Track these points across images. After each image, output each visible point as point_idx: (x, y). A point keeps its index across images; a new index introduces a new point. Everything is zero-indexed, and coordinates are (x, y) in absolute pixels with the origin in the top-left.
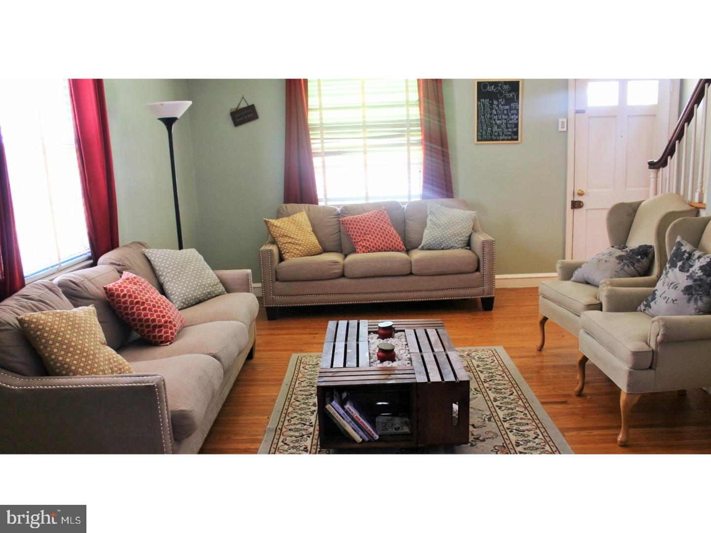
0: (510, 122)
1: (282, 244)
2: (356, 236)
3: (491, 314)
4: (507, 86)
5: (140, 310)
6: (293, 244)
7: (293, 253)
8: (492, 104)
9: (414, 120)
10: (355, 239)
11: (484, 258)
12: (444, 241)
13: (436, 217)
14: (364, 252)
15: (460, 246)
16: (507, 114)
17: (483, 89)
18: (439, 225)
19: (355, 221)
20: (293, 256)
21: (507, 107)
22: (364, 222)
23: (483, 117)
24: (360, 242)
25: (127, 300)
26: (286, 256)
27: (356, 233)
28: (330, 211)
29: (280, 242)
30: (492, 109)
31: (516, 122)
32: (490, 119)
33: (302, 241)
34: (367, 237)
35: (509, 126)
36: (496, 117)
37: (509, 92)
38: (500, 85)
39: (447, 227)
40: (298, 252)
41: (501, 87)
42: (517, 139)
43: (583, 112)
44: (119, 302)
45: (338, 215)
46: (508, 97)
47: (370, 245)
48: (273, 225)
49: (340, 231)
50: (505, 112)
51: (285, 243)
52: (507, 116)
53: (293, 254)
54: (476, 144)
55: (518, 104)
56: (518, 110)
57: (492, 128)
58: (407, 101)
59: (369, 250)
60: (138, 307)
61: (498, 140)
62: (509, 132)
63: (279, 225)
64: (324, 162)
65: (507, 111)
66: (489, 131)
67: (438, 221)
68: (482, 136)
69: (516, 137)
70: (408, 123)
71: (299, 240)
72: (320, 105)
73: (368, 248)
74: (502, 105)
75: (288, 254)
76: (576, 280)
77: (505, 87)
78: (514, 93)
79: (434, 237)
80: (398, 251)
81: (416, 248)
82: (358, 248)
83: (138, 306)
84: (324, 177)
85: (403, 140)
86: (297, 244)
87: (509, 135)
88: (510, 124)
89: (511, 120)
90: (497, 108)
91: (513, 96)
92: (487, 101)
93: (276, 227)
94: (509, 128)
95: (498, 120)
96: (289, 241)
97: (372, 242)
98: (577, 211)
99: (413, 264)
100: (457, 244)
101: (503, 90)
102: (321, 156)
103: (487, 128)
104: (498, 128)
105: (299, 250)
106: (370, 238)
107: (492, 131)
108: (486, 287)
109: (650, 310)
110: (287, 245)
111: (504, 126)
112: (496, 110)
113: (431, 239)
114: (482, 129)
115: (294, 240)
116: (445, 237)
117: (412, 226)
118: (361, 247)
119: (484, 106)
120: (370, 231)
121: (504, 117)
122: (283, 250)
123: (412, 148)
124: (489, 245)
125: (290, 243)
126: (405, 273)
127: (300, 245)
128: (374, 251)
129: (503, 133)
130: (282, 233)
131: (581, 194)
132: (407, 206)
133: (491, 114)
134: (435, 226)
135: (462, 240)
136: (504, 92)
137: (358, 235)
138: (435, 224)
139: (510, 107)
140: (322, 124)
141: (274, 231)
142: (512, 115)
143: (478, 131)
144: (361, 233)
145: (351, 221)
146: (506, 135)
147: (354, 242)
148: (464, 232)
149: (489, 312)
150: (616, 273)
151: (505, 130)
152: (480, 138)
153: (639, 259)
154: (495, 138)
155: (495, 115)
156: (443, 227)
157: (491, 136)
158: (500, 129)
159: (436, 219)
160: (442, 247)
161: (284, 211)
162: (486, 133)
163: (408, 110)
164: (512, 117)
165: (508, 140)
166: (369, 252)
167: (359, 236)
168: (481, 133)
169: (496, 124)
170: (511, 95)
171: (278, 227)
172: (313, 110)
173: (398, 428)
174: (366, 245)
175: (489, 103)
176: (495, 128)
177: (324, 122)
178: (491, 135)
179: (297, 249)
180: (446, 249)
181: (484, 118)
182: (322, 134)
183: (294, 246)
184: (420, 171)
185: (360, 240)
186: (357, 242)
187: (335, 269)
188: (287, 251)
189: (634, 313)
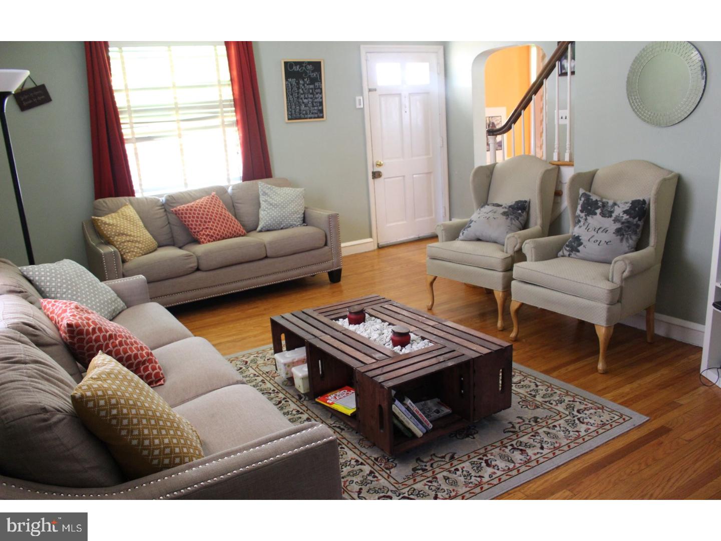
0: (316, 100)
1: (120, 244)
2: (196, 225)
3: (340, 286)
4: (311, 66)
5: (116, 346)
6: (132, 242)
7: (134, 251)
8: (298, 84)
9: (226, 101)
10: (195, 229)
11: (331, 232)
12: (283, 220)
13: (271, 198)
14: (209, 241)
15: (299, 223)
16: (312, 93)
17: (289, 69)
18: (276, 204)
19: (191, 210)
20: (135, 256)
21: (312, 86)
22: (201, 210)
23: (291, 97)
24: (202, 231)
25: (99, 336)
26: (128, 257)
27: (195, 222)
28: (153, 202)
29: (117, 242)
30: (298, 88)
31: (321, 100)
32: (298, 98)
33: (140, 237)
34: (209, 225)
35: (315, 105)
36: (303, 95)
37: (313, 72)
38: (304, 65)
39: (284, 206)
40: (139, 250)
41: (306, 67)
42: (322, 117)
43: (375, 90)
44: (90, 341)
45: (163, 205)
46: (312, 77)
47: (214, 233)
48: (105, 223)
49: (169, 223)
50: (311, 91)
51: (123, 242)
52: (312, 95)
53: (134, 253)
54: (287, 123)
55: (321, 83)
56: (321, 89)
57: (300, 107)
58: (219, 82)
59: (214, 238)
60: (113, 342)
61: (306, 118)
62: (314, 110)
63: (111, 222)
64: (136, 149)
65: (312, 91)
66: (298, 110)
67: (273, 201)
68: (291, 115)
69: (322, 115)
70: (222, 104)
71: (137, 237)
72: (126, 86)
73: (212, 236)
74: (307, 84)
75: (129, 254)
76: (466, 239)
77: (310, 67)
78: (316, 73)
79: (273, 217)
80: (240, 236)
81: (255, 229)
82: (201, 238)
83: (111, 341)
84: (138, 165)
85: (217, 121)
86: (136, 241)
87: (316, 113)
88: (316, 102)
89: (316, 98)
90: (303, 87)
91: (317, 75)
92: (293, 81)
93: (109, 224)
94: (315, 106)
95: (305, 98)
96: (128, 239)
97: (216, 230)
98: (378, 181)
99: (268, 247)
100: (296, 222)
101: (307, 70)
102: (133, 143)
103: (296, 107)
104: (305, 106)
105: (139, 248)
106: (213, 226)
107: (300, 110)
108: (335, 260)
109: (578, 254)
110: (126, 244)
111: (310, 105)
112: (303, 89)
113: (270, 220)
114: (291, 108)
115: (132, 238)
116: (284, 216)
117: (245, 209)
118: (205, 237)
119: (291, 85)
120: (210, 219)
121: (310, 96)
122: (122, 250)
123: (227, 129)
124: (333, 219)
125: (128, 241)
126: (262, 257)
127: (139, 242)
128: (219, 240)
129: (310, 112)
130: (118, 231)
131: (380, 165)
132: (233, 189)
133: (298, 93)
134: (271, 206)
135: (299, 218)
136: (308, 72)
137: (198, 224)
138: (271, 204)
139: (315, 86)
140: (129, 107)
141: (108, 229)
142: (317, 93)
143: (288, 111)
144: (201, 221)
145: (187, 210)
146: (312, 114)
147: (195, 232)
148: (300, 210)
149: (337, 284)
150: (509, 228)
151: (311, 108)
152: (290, 117)
153: (520, 213)
154: (303, 116)
155: (302, 94)
156: (280, 206)
157: (299, 115)
158: (307, 108)
159: (271, 200)
160: (282, 226)
161: (104, 206)
162: (295, 112)
163: (220, 91)
164: (317, 96)
165: (315, 118)
166: (214, 240)
167: (200, 225)
168: (291, 111)
169: (303, 103)
170: (315, 75)
171: (111, 225)
172: (117, 91)
173: (438, 412)
174: (210, 234)
175: (296, 82)
176: (303, 107)
177: (132, 104)
178: (300, 113)
179: (138, 248)
180: (286, 228)
181: (293, 97)
182: (130, 117)
183: (133, 244)
184: (238, 153)
185: (201, 229)
186: (198, 232)
187: (191, 263)
188: (127, 251)
189: (556, 259)
